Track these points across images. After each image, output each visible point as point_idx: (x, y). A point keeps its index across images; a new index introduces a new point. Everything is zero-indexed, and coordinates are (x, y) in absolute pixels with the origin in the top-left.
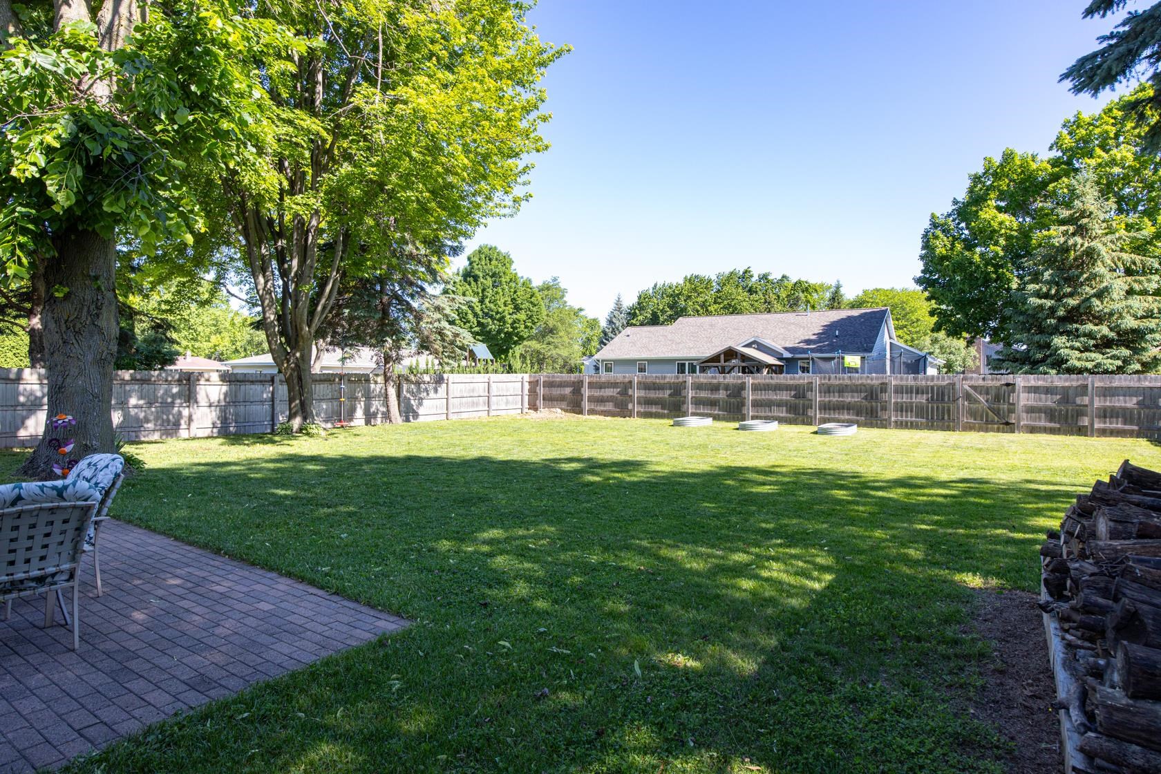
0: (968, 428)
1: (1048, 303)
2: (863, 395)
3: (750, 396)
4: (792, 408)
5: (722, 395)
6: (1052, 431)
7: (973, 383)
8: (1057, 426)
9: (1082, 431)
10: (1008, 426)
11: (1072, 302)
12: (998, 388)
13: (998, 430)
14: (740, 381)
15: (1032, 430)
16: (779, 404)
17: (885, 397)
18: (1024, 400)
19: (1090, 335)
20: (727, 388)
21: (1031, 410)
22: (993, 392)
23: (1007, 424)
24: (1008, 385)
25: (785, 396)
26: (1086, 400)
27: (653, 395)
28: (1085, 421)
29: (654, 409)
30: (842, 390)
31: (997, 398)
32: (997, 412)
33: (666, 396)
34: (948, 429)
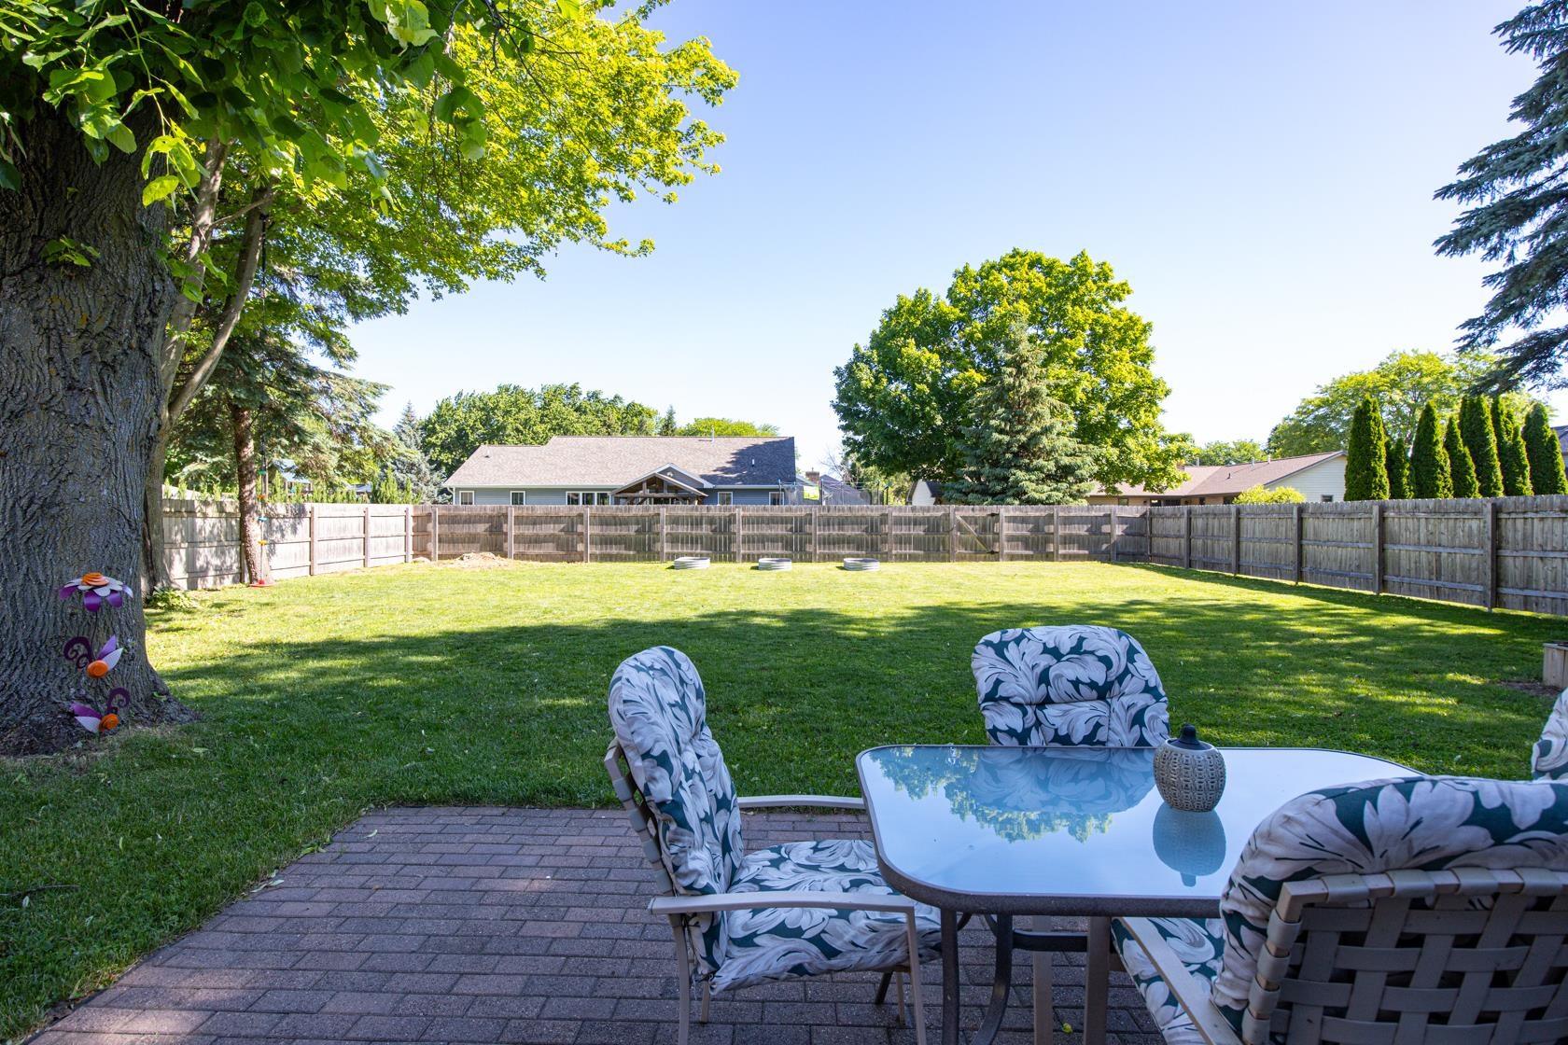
0: (962, 558)
1: (1006, 438)
2: (864, 527)
3: (741, 531)
4: (787, 544)
5: (705, 530)
6: (1028, 558)
7: (964, 514)
8: (1031, 553)
9: (1049, 557)
10: (994, 555)
11: (1023, 438)
12: (984, 518)
13: (985, 560)
14: (727, 514)
15: (1012, 558)
16: (774, 540)
17: (886, 529)
18: (1007, 529)
19: (1040, 469)
20: (711, 521)
21: (1011, 539)
22: (980, 522)
23: (993, 553)
24: (993, 515)
25: (780, 530)
26: (1052, 528)
27: (612, 531)
28: (1051, 548)
29: (614, 551)
30: (842, 522)
31: (984, 529)
32: (984, 542)
33: (632, 533)
34: (943, 560)
